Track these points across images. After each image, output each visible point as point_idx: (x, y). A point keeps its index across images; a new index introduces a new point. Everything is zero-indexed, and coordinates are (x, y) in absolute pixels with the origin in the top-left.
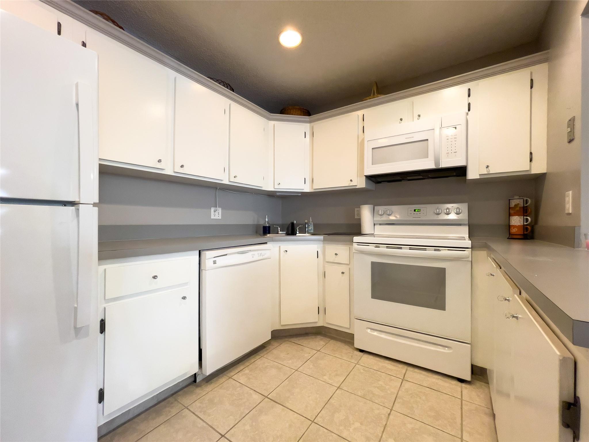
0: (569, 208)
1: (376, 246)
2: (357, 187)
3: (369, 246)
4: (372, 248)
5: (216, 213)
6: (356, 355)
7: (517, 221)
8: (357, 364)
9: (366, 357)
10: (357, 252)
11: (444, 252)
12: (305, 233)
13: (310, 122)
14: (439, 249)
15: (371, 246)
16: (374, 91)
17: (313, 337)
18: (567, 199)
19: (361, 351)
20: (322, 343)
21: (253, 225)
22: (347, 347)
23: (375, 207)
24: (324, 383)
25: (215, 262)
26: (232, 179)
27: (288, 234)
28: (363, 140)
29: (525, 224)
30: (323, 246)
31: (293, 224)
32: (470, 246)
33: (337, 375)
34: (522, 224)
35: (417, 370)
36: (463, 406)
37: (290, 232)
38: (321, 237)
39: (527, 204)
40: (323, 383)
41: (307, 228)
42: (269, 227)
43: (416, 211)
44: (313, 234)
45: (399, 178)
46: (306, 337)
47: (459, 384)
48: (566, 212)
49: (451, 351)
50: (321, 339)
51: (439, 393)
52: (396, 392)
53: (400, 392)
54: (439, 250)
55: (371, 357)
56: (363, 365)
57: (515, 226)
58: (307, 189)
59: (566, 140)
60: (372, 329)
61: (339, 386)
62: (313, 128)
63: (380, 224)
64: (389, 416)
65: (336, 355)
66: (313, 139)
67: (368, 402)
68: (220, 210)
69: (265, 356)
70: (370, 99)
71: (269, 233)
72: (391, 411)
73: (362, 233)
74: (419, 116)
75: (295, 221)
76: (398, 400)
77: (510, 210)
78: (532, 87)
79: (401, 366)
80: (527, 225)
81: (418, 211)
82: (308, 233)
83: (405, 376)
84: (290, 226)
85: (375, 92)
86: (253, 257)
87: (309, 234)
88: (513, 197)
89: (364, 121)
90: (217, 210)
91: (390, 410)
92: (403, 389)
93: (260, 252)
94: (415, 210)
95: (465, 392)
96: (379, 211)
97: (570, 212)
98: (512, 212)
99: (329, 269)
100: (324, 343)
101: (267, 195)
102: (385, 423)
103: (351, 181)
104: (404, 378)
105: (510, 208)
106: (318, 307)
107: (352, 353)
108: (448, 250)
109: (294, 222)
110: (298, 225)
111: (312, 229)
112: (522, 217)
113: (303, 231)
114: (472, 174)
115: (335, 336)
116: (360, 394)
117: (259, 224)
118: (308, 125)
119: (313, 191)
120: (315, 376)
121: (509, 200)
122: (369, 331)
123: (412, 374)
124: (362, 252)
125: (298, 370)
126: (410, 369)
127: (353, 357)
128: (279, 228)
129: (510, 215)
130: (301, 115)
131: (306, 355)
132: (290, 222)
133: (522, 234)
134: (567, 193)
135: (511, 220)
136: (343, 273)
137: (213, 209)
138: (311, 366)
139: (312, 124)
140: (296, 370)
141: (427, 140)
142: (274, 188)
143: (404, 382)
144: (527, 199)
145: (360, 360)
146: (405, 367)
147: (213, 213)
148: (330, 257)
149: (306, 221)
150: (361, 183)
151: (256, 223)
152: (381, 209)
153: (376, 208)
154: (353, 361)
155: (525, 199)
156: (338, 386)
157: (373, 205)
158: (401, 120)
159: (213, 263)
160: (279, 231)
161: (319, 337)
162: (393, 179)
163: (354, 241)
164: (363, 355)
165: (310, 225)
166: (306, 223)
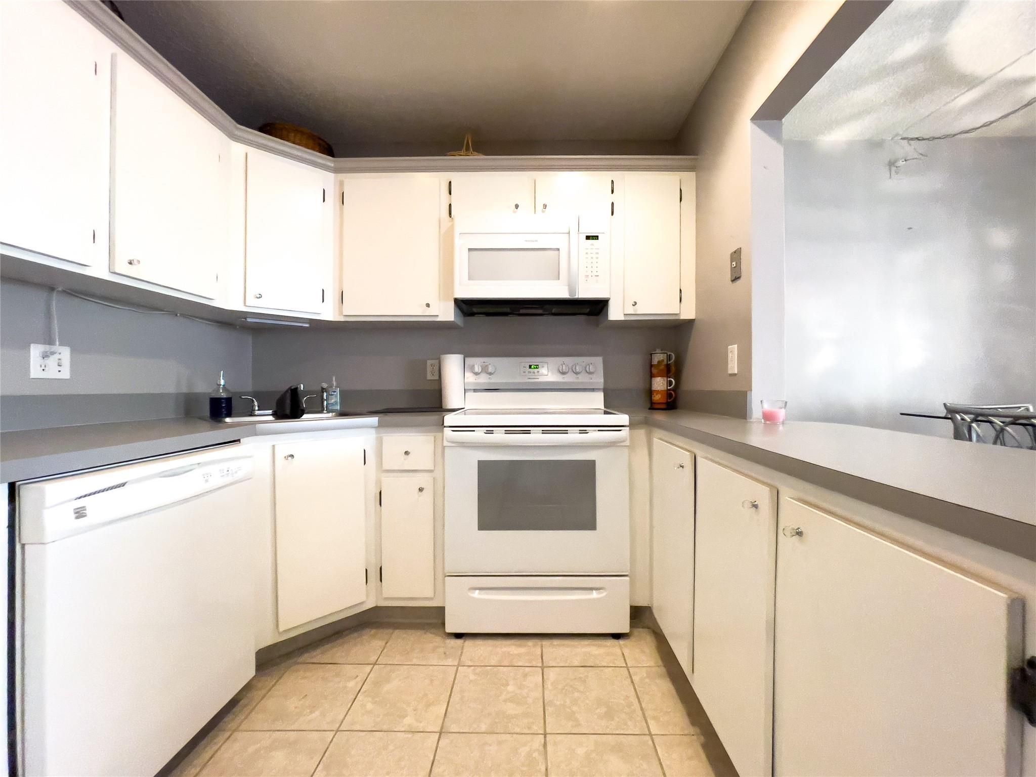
0: (733, 367)
1: (487, 431)
2: (438, 319)
3: (474, 431)
4: (479, 435)
5: (52, 361)
6: (452, 648)
7: (660, 384)
8: (459, 665)
9: (469, 643)
10: (453, 445)
11: (594, 435)
12: (321, 412)
13: (336, 170)
14: (586, 430)
15: (479, 431)
16: (468, 142)
17: (356, 635)
18: (730, 355)
19: (459, 636)
20: (377, 644)
21: (178, 396)
22: (429, 636)
23: (466, 358)
24: (410, 735)
25: (80, 513)
26: (122, 267)
27: (280, 415)
28: (451, 229)
29: (669, 388)
30: (377, 438)
31: (294, 392)
32: (627, 424)
33: (428, 705)
34: (666, 389)
35: (556, 642)
36: (634, 678)
37: (288, 411)
38: (374, 420)
39: (670, 361)
40: (407, 736)
41: (326, 400)
42: (229, 400)
43: (532, 367)
44: (343, 414)
45: (507, 310)
46: (341, 641)
47: (615, 642)
48: (730, 372)
49: (604, 594)
50: (374, 636)
51: (598, 670)
52: (539, 695)
53: (546, 692)
54: (585, 432)
55: (479, 642)
56: (470, 663)
57: (658, 392)
58: (328, 313)
59: (728, 277)
60: (480, 589)
61: (442, 728)
62: (341, 184)
63: (475, 391)
64: (547, 748)
65: (415, 661)
66: (341, 210)
67: (504, 737)
68: (65, 353)
69: (243, 727)
70: (461, 155)
71: (229, 415)
72: (545, 737)
73: (444, 407)
74: (545, 206)
75: (302, 385)
76: (549, 710)
77: (652, 368)
78: (681, 201)
79: (530, 643)
80: (670, 390)
81: (534, 368)
82: (328, 412)
83: (544, 658)
84: (288, 396)
85: (470, 145)
86: (207, 481)
87: (332, 412)
88: (655, 351)
89: (450, 194)
90: (53, 353)
91: (543, 736)
92: (548, 685)
93: (224, 466)
94: (530, 367)
95: (627, 652)
96: (474, 366)
97: (736, 372)
98: (654, 371)
99: (390, 485)
100: (382, 643)
101: (218, 322)
102: (543, 769)
103: (428, 305)
104: (543, 663)
105: (651, 366)
106: (366, 570)
107: (443, 645)
108: (599, 430)
109: (300, 386)
110: (306, 393)
111: (336, 402)
112: (665, 379)
113: (318, 407)
114: (615, 313)
115: (401, 620)
116: (483, 728)
117: (192, 391)
118: (331, 176)
119: (342, 319)
120: (385, 727)
121: (651, 354)
122: (476, 594)
123: (555, 651)
124: (463, 445)
125: (341, 728)
126: (546, 643)
127: (447, 653)
128: (256, 403)
129: (652, 376)
130: (313, 149)
131: (351, 684)
132: (287, 388)
133: (665, 402)
134: (730, 347)
135: (653, 383)
136: (421, 490)
137: (36, 351)
138: (369, 706)
139: (341, 176)
140: (338, 731)
141: (558, 250)
142: (245, 305)
143: (545, 670)
144: (670, 353)
145: (461, 655)
146: (538, 642)
147: (40, 360)
148: (394, 459)
149: (325, 385)
150: (447, 313)
151: (184, 390)
152: (477, 363)
153: (470, 361)
154: (450, 662)
155: (669, 354)
156: (438, 729)
157: (463, 356)
158: (517, 206)
159: (74, 516)
160: (257, 408)
161: (368, 633)
162: (492, 310)
163: (445, 425)
164: (465, 641)
165: (333, 393)
166: (323, 390)
